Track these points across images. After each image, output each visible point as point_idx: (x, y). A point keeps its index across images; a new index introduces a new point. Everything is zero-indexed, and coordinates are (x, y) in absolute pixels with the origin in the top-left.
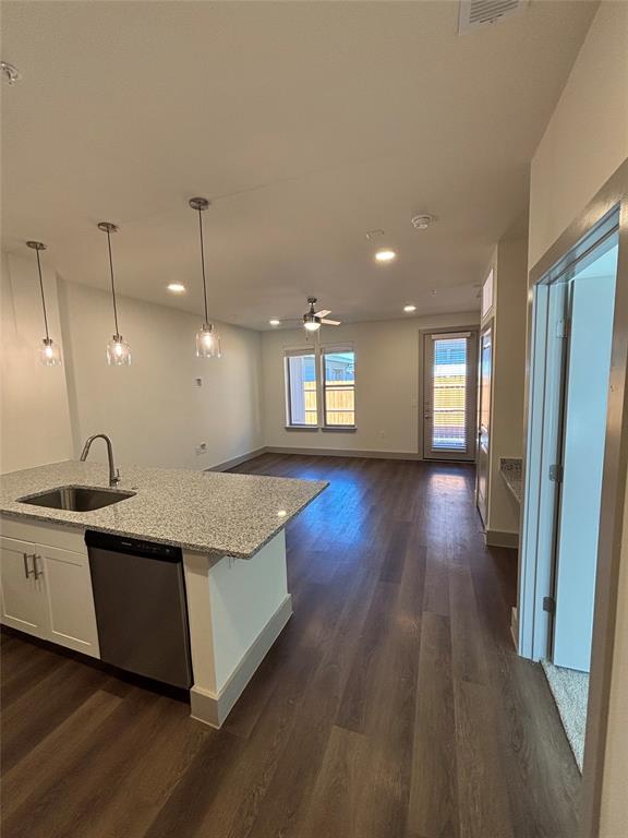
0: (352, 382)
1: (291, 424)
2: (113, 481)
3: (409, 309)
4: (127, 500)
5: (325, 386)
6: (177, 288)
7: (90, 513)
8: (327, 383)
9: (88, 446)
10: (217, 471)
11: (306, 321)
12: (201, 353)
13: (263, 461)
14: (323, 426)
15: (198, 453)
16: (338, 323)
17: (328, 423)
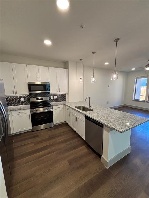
1: (135, 99)
2: (90, 106)
4: (92, 111)
6: (107, 64)
7: (86, 112)
9: (86, 99)
10: (111, 108)
11: (146, 67)
12: (112, 79)
13: (123, 108)
14: (147, 101)
15: (106, 103)
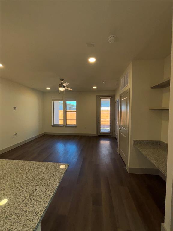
0: (76, 111)
1: (54, 124)
3: (95, 87)
5: (66, 112)
8: (67, 111)
11: (59, 87)
14: (65, 125)
16: (71, 90)
17: (67, 124)
